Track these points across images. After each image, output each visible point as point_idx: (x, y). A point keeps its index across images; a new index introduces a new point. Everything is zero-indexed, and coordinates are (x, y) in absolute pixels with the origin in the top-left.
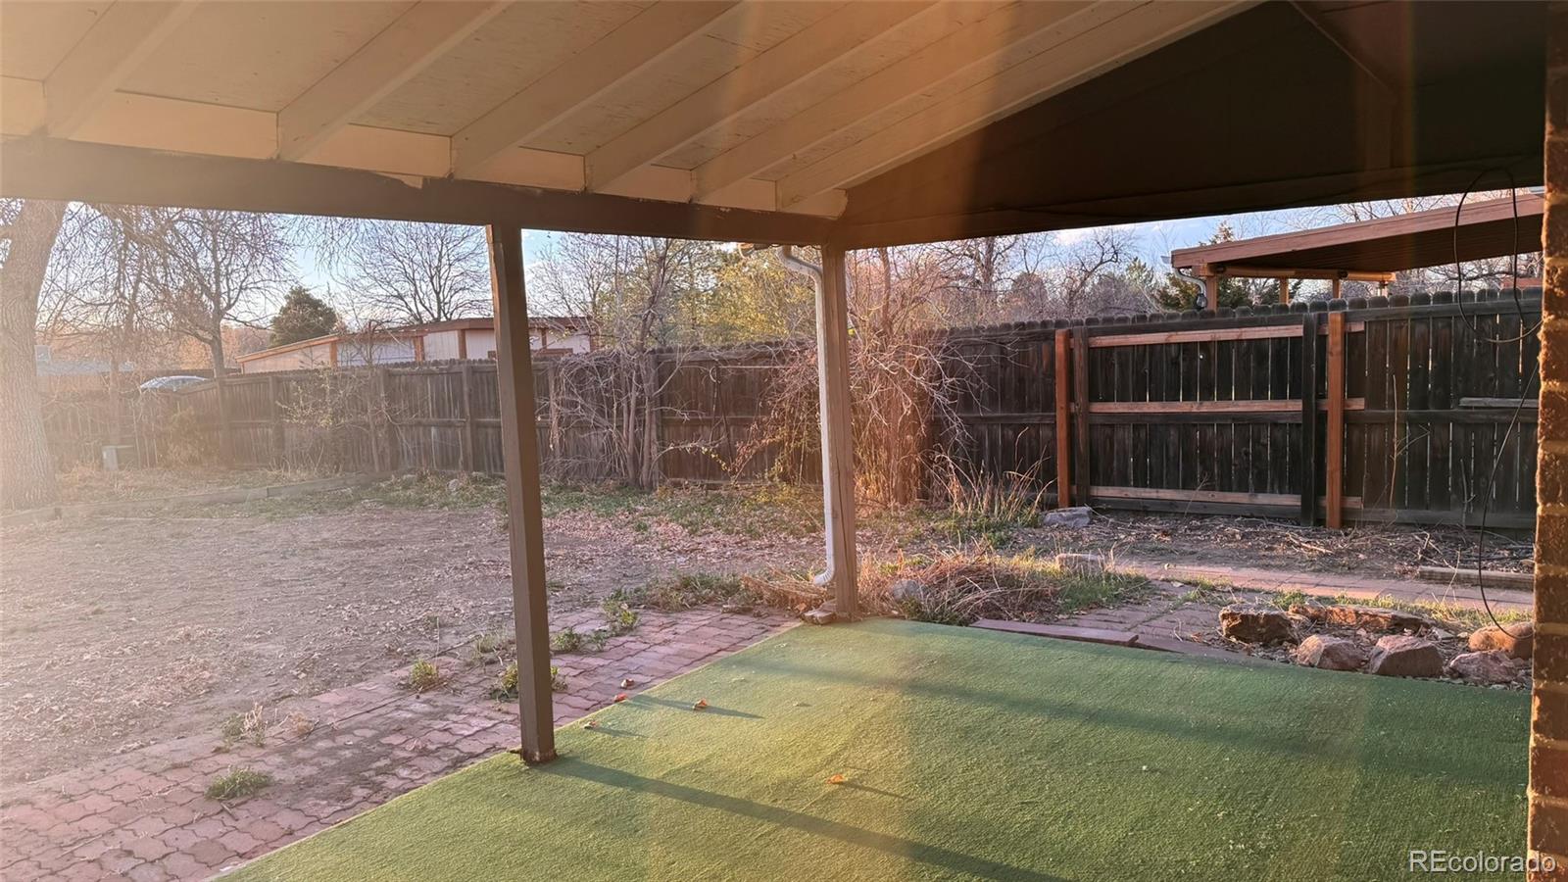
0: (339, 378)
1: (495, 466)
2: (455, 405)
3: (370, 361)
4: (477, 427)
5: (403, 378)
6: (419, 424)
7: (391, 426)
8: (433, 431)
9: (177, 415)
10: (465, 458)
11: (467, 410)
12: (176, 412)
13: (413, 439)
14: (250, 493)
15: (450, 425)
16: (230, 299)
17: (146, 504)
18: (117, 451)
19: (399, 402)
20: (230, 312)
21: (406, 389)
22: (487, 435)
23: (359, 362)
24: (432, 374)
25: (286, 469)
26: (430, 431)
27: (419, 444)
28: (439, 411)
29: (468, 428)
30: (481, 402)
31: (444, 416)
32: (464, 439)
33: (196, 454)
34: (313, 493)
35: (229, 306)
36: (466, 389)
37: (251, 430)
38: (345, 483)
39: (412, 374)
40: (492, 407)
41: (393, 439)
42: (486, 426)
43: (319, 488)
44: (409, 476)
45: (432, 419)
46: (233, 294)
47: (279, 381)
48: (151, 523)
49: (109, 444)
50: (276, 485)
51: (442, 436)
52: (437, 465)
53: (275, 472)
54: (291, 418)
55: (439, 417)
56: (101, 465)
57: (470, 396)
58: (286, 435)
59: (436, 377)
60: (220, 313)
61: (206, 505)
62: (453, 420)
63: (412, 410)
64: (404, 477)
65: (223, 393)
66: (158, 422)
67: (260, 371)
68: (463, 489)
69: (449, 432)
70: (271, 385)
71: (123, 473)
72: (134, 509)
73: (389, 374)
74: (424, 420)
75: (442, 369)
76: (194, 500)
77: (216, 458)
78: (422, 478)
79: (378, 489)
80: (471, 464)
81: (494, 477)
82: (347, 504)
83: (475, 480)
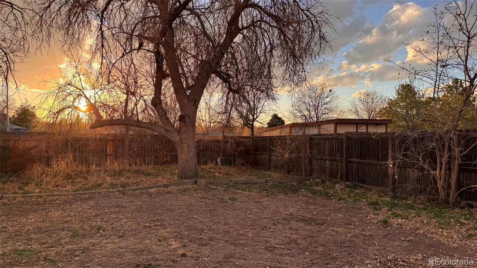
0: (293, 139)
1: (355, 180)
2: (338, 152)
3: (304, 133)
4: (348, 162)
5: (317, 140)
6: (322, 159)
7: (310, 159)
8: (328, 162)
9: (239, 149)
10: (341, 175)
11: (344, 155)
12: (239, 148)
13: (319, 164)
14: (260, 181)
15: (335, 160)
16: (257, 116)
17: (224, 182)
18: (221, 159)
19: (314, 150)
20: (257, 119)
21: (317, 144)
22: (352, 166)
23: (301, 133)
24: (329, 139)
25: (272, 172)
26: (326, 162)
27: (321, 167)
28: (331, 155)
29: (344, 162)
30: (351, 151)
31: (333, 156)
32: (341, 167)
33: (244, 162)
34: (282, 183)
35: (257, 118)
36: (344, 146)
37: (260, 156)
38: (293, 180)
39: (320, 139)
40: (356, 154)
41: (311, 164)
42: (352, 162)
43: (284, 181)
44: (318, 180)
45: (327, 157)
46: (258, 114)
47: (271, 139)
48: (225, 190)
49: (220, 157)
50: (268, 178)
51: (331, 165)
52: (328, 177)
53: (268, 173)
54: (276, 153)
55: (330, 156)
56: (217, 163)
57: (346, 149)
58: (272, 158)
59: (330, 140)
60: (254, 120)
61: (244, 184)
62: (337, 158)
63: (319, 153)
64: (316, 180)
65: (253, 143)
66: (234, 151)
67: (265, 136)
68: (342, 189)
69: (335, 163)
70: (268, 141)
71: (222, 167)
72: (220, 183)
73: (311, 138)
74: (324, 158)
75: (333, 137)
76: (240, 181)
77: (249, 164)
78: (323, 182)
79: (305, 184)
80: (344, 178)
81: (355, 185)
82: (295, 191)
83: (347, 186)
